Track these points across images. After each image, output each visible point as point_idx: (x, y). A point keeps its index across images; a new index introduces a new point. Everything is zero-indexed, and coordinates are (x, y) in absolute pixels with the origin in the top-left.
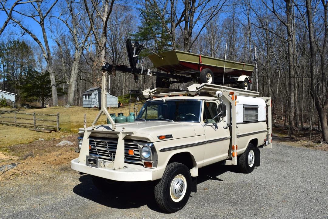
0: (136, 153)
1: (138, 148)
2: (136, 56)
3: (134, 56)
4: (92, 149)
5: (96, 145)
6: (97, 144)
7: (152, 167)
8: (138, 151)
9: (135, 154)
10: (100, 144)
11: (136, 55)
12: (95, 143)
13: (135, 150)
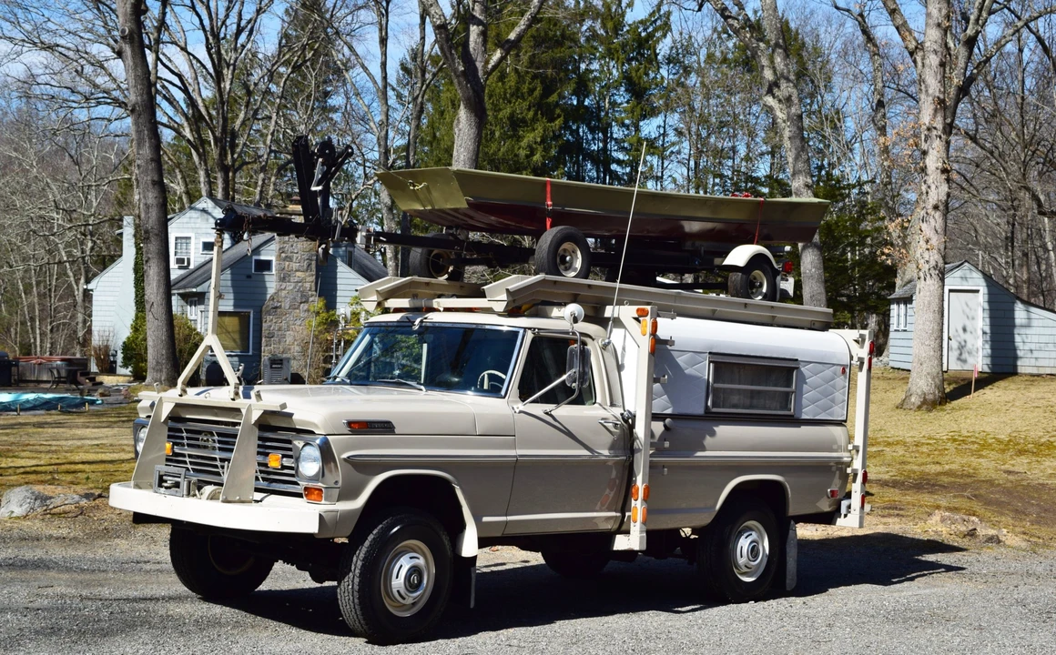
0: (287, 462)
1: (290, 450)
2: (320, 188)
3: (313, 189)
4: (176, 454)
5: (185, 441)
6: (188, 438)
7: (323, 502)
8: (291, 457)
9: (284, 467)
10: (198, 439)
11: (318, 185)
12: (185, 434)
13: (284, 456)
